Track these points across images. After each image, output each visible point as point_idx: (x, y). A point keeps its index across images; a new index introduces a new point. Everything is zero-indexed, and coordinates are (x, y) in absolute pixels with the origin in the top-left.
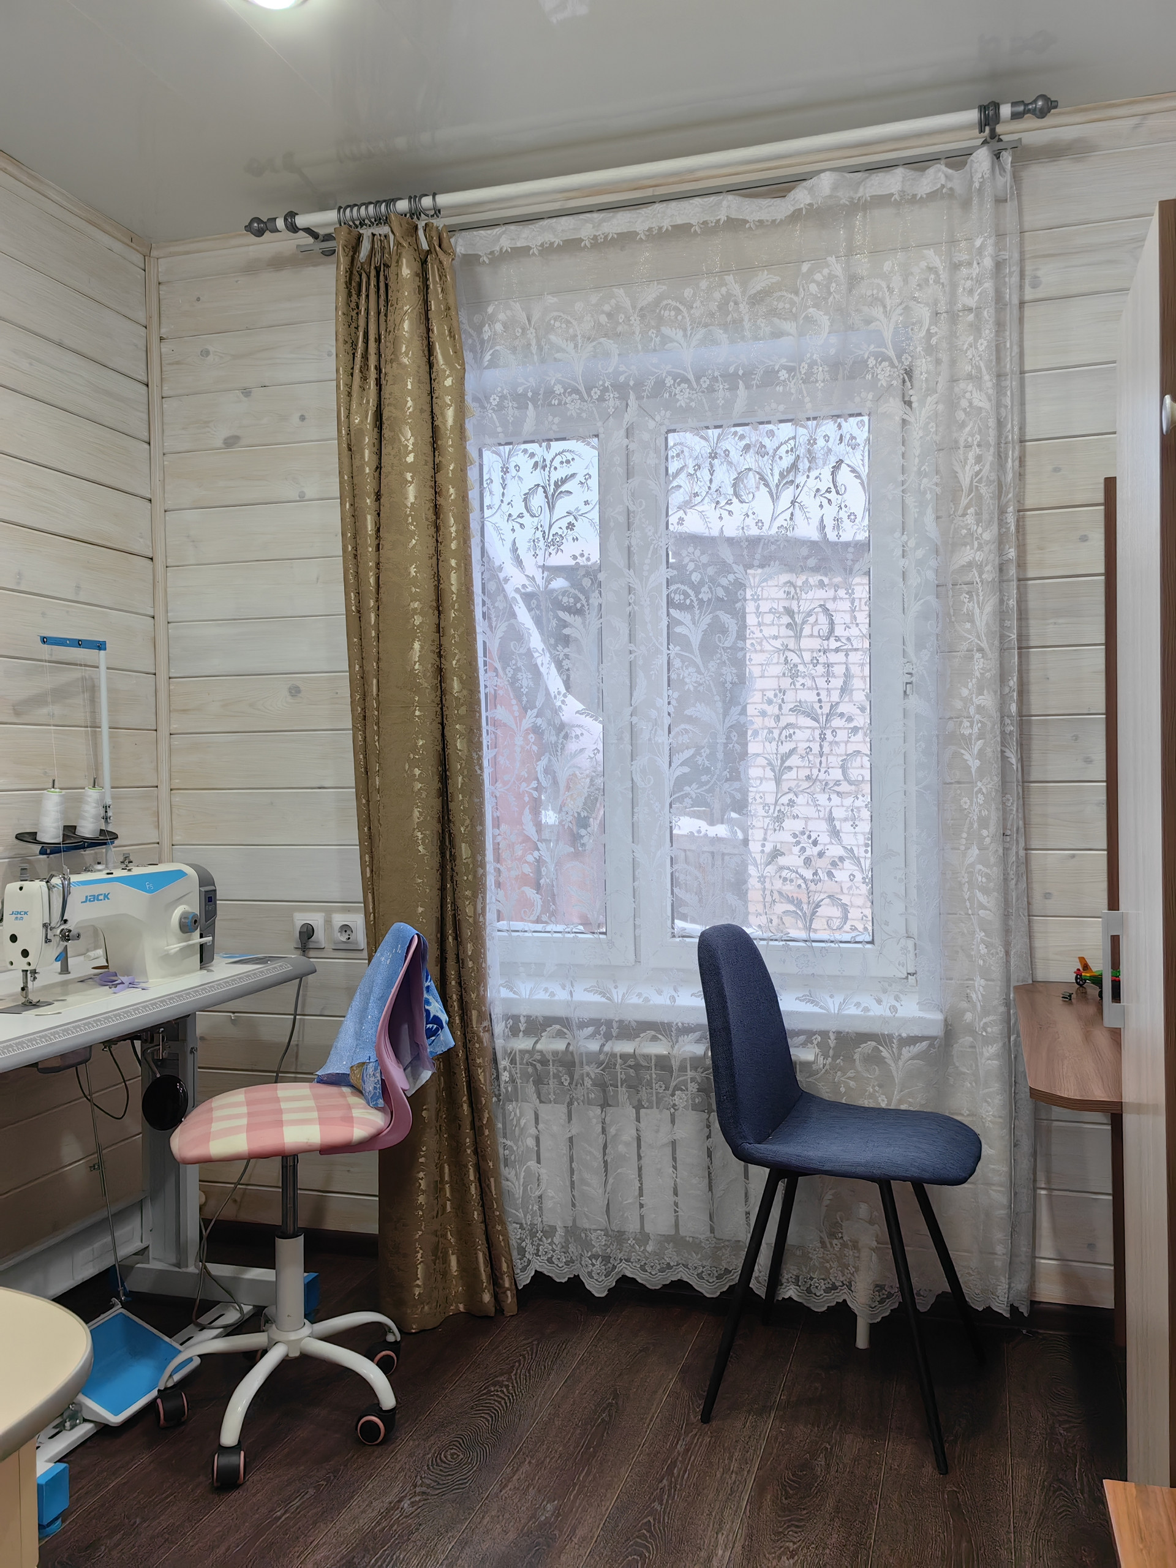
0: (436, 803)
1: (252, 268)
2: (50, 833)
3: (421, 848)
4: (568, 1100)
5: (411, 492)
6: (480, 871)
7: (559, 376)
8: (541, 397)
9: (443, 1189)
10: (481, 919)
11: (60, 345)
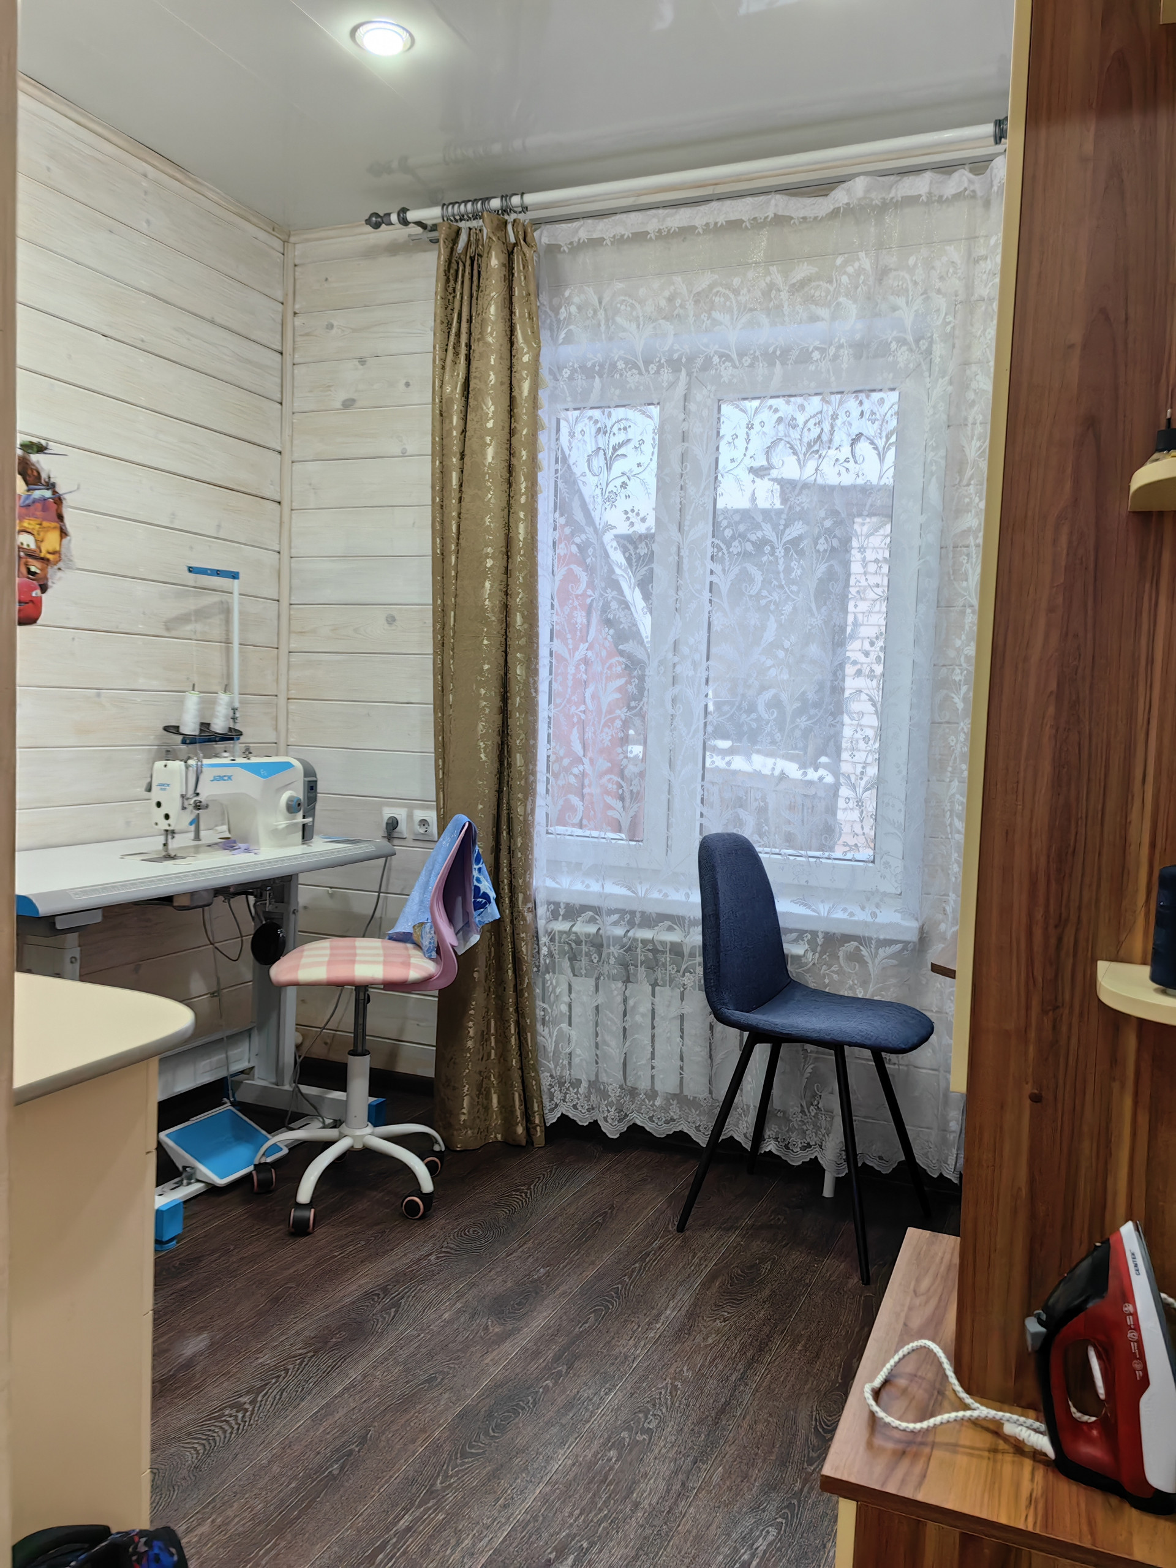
0: (498, 719)
1: (371, 253)
2: (190, 727)
3: (482, 756)
4: (595, 975)
5: (490, 452)
6: (531, 778)
7: (622, 352)
8: (606, 371)
9: (488, 1040)
10: (530, 818)
11: (213, 322)
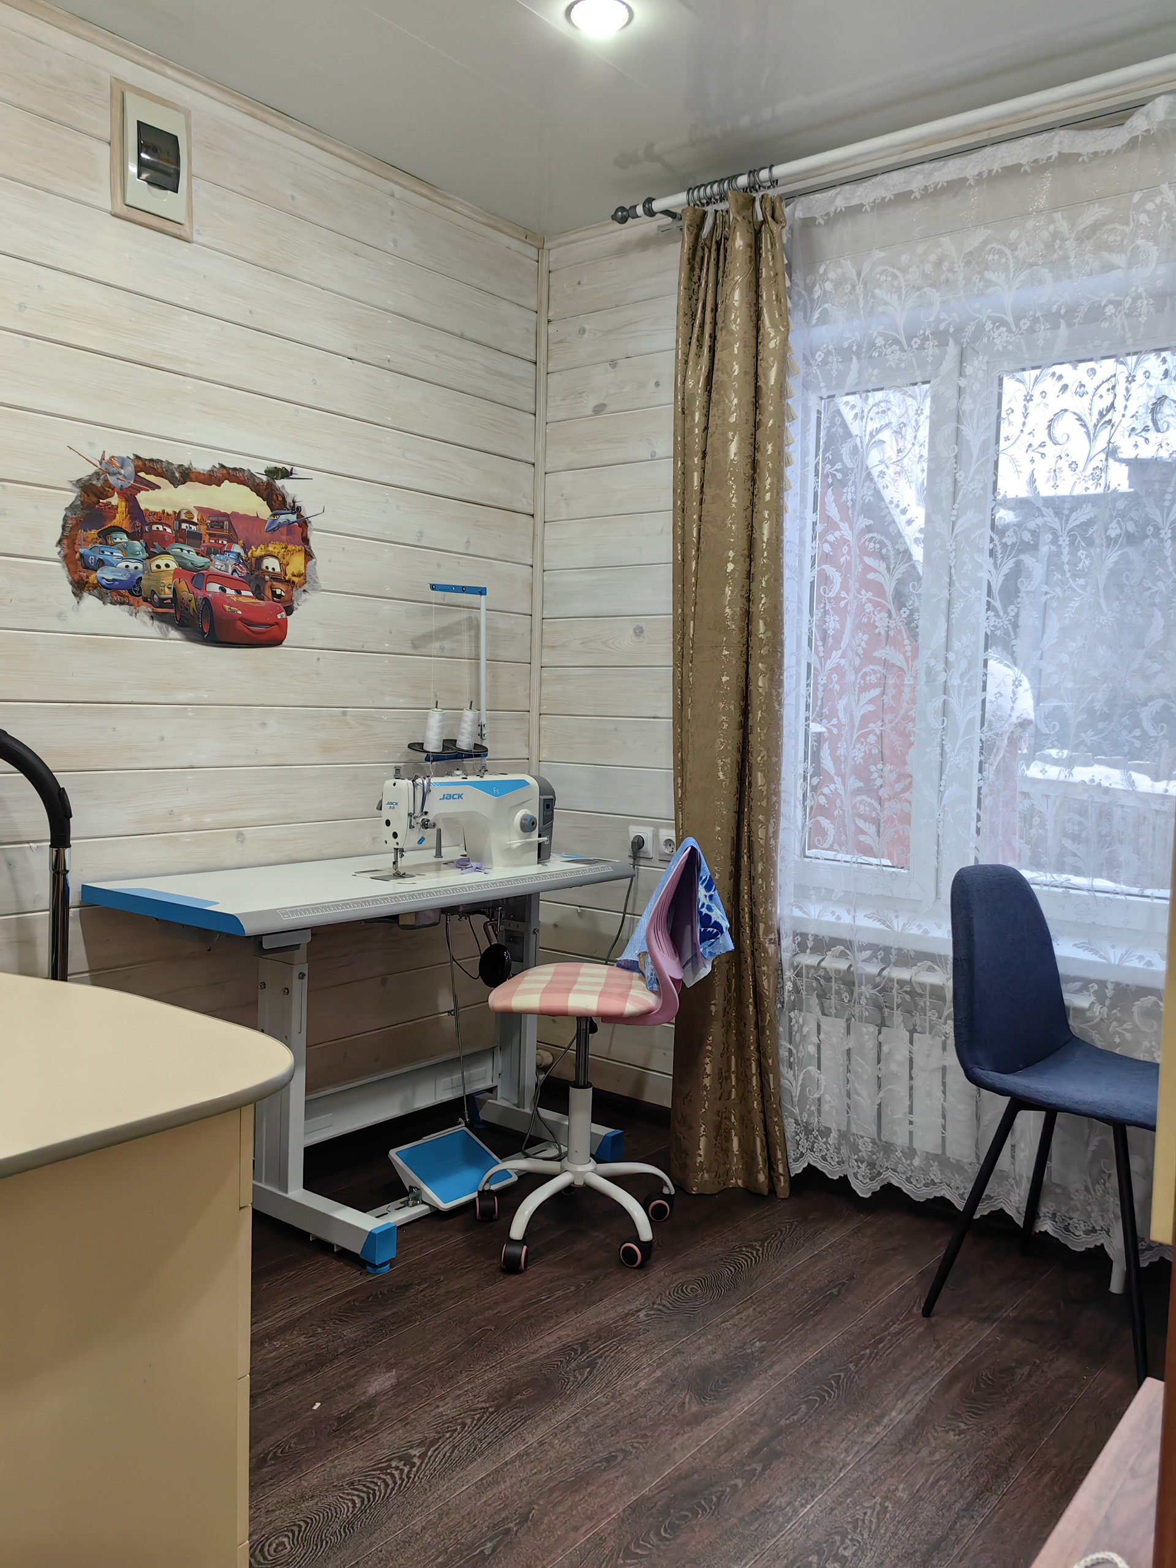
0: (737, 734)
1: (623, 250)
2: (433, 745)
3: (721, 774)
5: (733, 448)
6: (774, 799)
7: (881, 328)
8: (864, 350)
9: (728, 1078)
10: (772, 842)
11: (462, 337)
